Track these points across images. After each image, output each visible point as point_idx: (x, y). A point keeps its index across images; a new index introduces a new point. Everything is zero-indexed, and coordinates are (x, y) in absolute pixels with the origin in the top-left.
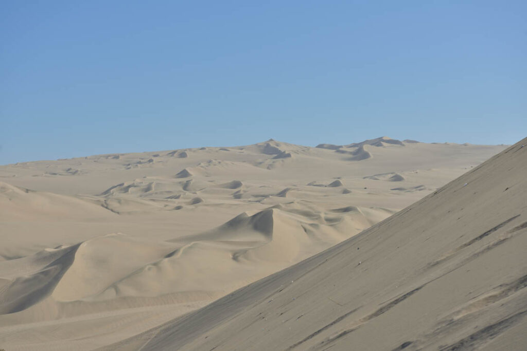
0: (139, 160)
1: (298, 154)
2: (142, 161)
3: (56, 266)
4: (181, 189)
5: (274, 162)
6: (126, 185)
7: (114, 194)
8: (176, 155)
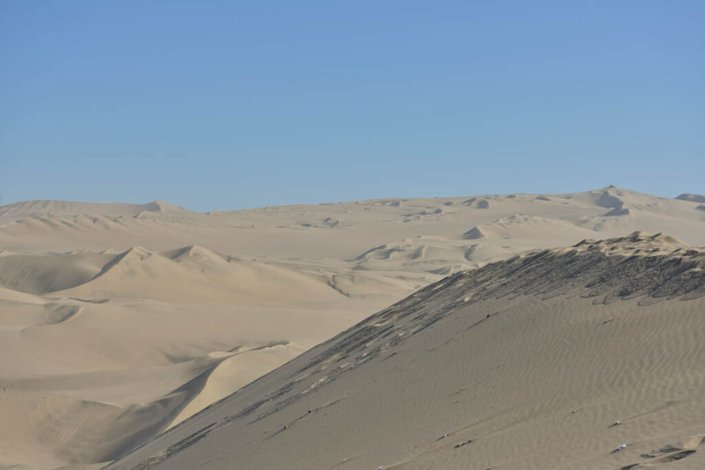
0: (423, 209)
1: (641, 210)
2: (427, 211)
3: (181, 393)
4: (462, 257)
5: (603, 221)
6: (389, 247)
7: (369, 261)
8: (473, 204)
